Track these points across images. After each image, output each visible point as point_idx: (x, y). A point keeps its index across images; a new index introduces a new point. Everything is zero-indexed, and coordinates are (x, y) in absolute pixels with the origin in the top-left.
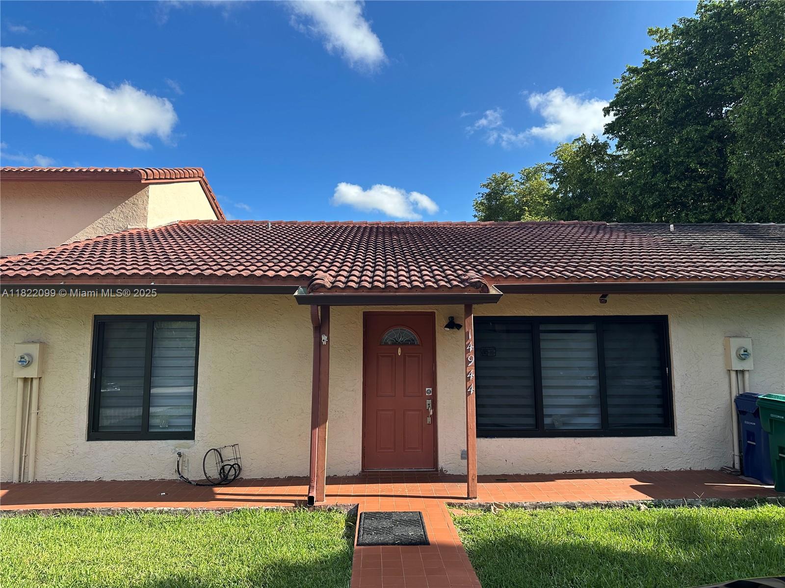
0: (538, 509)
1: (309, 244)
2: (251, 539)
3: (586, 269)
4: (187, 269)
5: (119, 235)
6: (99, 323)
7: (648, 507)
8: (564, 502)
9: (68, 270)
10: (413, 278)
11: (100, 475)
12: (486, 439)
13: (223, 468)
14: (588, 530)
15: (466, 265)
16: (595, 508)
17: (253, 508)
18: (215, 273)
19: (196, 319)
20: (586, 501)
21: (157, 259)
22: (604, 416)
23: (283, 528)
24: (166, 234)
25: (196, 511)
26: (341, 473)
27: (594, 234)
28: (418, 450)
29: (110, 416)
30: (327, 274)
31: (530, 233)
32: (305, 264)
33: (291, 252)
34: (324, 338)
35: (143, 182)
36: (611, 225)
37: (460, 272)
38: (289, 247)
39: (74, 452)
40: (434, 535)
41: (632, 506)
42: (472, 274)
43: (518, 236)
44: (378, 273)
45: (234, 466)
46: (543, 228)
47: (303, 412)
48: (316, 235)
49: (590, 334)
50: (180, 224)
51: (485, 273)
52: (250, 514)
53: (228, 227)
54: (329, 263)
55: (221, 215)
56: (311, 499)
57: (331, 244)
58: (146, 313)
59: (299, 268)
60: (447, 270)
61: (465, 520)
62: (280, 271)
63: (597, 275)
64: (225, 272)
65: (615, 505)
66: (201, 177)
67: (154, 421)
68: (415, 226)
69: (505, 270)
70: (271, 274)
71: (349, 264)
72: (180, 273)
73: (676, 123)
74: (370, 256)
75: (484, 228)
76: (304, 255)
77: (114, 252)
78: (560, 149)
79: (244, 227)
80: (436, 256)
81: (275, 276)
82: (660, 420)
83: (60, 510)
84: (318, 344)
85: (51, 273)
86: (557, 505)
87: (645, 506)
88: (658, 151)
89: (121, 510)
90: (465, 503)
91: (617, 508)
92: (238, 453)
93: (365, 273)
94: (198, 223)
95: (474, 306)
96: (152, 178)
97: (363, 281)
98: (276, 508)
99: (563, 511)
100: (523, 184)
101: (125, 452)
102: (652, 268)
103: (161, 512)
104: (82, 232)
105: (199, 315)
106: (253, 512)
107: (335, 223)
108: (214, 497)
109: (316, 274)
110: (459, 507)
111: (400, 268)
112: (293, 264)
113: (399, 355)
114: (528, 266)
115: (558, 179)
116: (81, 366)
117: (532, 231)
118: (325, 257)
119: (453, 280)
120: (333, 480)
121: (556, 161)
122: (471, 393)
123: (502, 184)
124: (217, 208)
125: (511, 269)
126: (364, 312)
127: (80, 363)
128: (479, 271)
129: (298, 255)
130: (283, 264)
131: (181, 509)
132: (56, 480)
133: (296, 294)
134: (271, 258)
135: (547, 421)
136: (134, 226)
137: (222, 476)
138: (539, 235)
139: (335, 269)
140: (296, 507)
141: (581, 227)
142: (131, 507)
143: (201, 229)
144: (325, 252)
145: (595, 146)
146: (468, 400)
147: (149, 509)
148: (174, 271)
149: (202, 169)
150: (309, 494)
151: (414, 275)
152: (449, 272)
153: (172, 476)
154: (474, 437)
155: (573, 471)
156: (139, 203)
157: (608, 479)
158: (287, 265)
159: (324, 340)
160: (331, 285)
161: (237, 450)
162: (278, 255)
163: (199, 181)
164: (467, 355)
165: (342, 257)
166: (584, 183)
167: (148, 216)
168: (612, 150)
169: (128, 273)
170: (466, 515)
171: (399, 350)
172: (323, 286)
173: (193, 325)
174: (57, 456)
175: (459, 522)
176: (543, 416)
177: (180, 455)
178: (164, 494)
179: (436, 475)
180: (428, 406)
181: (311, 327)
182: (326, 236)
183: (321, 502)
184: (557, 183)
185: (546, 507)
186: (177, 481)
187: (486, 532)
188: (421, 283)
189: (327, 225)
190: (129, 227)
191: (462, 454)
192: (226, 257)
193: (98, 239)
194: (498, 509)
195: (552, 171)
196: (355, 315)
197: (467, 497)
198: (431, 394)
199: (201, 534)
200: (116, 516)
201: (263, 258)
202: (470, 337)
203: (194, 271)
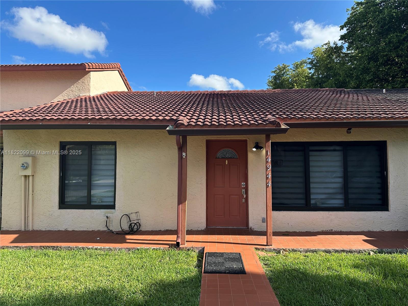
0: (308, 253)
1: (176, 103)
2: (144, 267)
3: (338, 113)
4: (108, 116)
5: (75, 99)
6: (63, 146)
7: (375, 253)
8: (323, 249)
9: (44, 116)
10: (235, 120)
11: (66, 227)
12: (277, 212)
13: (131, 225)
14: (340, 267)
15: (266, 112)
16: (343, 253)
17: (146, 248)
18: (123, 117)
19: (114, 143)
20: (337, 249)
21: (93, 111)
22: (346, 199)
23: (162, 260)
24: (100, 99)
25: (115, 249)
26: (195, 227)
27: (339, 95)
28: (237, 217)
29: (71, 195)
30: (185, 118)
31: (301, 95)
32: (173, 113)
33: (166, 107)
34: (184, 154)
35: (87, 70)
36: (347, 90)
37: (263, 116)
38: (165, 104)
39: (52, 215)
40: (248, 267)
41: (365, 253)
42: (270, 116)
43: (294, 96)
44: (214, 117)
45: (137, 224)
46: (308, 92)
47: (173, 195)
48: (180, 98)
49: (339, 152)
50: (108, 94)
51: (278, 116)
52: (144, 252)
53: (133, 95)
54: (187, 112)
55: (130, 89)
56: (178, 244)
57: (188, 102)
58: (87, 140)
59: (169, 115)
60: (255, 115)
61: (266, 259)
62: (159, 116)
63: (345, 117)
64: (129, 117)
65: (355, 252)
66: (119, 68)
67: (93, 199)
68: (235, 92)
69: (289, 114)
70: (154, 118)
71: (198, 113)
72: (104, 117)
73: (382, 33)
74: (210, 108)
75: (274, 93)
76: (173, 108)
77: (70, 107)
78: (315, 50)
79: (141, 94)
80: (248, 107)
81: (156, 119)
82: (380, 202)
83: (43, 247)
84: (181, 158)
85: (34, 118)
86: (320, 251)
87: (373, 253)
88: (373, 49)
89: (75, 247)
90: (266, 248)
91: (356, 253)
92: (139, 216)
93: (207, 117)
94: (118, 93)
95: (271, 136)
96: (92, 68)
97: (206, 121)
98: (158, 248)
99: (323, 254)
100: (294, 71)
101: (78, 215)
102: (379, 113)
103: (96, 249)
104: (57, 98)
105: (116, 142)
106: (146, 250)
107: (190, 92)
108: (126, 241)
109: (179, 118)
110: (262, 250)
111: (227, 114)
112: (167, 113)
113: (227, 164)
114: (304, 112)
115: (314, 68)
116: (54, 169)
117: (302, 94)
118: (184, 109)
119: (258, 120)
120: (190, 232)
121: (312, 57)
122: (269, 186)
123: (283, 71)
124: (128, 85)
125: (293, 114)
126: (206, 140)
127: (54, 168)
128: (274, 115)
129: (169, 108)
130: (161, 113)
131: (107, 247)
132: (44, 229)
133: (168, 129)
134: (154, 110)
135: (313, 202)
136: (83, 95)
137: (131, 229)
138: (307, 96)
139: (190, 115)
140: (170, 248)
141: (330, 91)
142: (80, 246)
143: (118, 96)
144: (185, 106)
145: (335, 48)
146: (267, 190)
147: (90, 247)
148: (101, 117)
149: (119, 64)
150: (177, 240)
151: (235, 118)
152: (256, 116)
153: (103, 228)
154: (270, 211)
155: (327, 230)
156: (86, 82)
157: (348, 236)
158: (163, 113)
159: (184, 156)
160: (187, 124)
161: (138, 215)
162: (158, 108)
163: (118, 70)
164: (267, 164)
165: (194, 109)
166: (328, 69)
167: (91, 89)
168: (345, 51)
169: (76, 118)
170: (266, 255)
171: (227, 162)
172: (183, 124)
173: (113, 147)
174: (44, 217)
175: (262, 260)
176: (310, 199)
177: (107, 217)
178: (99, 238)
179: (248, 231)
180: (243, 193)
181: (176, 147)
182: (186, 98)
183: (184, 245)
184: (314, 70)
185: (313, 251)
186: (106, 231)
187: (278, 266)
188: (239, 122)
189: (186, 93)
190: (81, 95)
191: (262, 220)
192: (130, 110)
193: (64, 101)
194: (284, 252)
195: (311, 63)
196: (201, 141)
197: (266, 244)
198: (245, 186)
199: (117, 262)
200: (73, 251)
201: (150, 110)
202: (269, 154)
203: (111, 117)
